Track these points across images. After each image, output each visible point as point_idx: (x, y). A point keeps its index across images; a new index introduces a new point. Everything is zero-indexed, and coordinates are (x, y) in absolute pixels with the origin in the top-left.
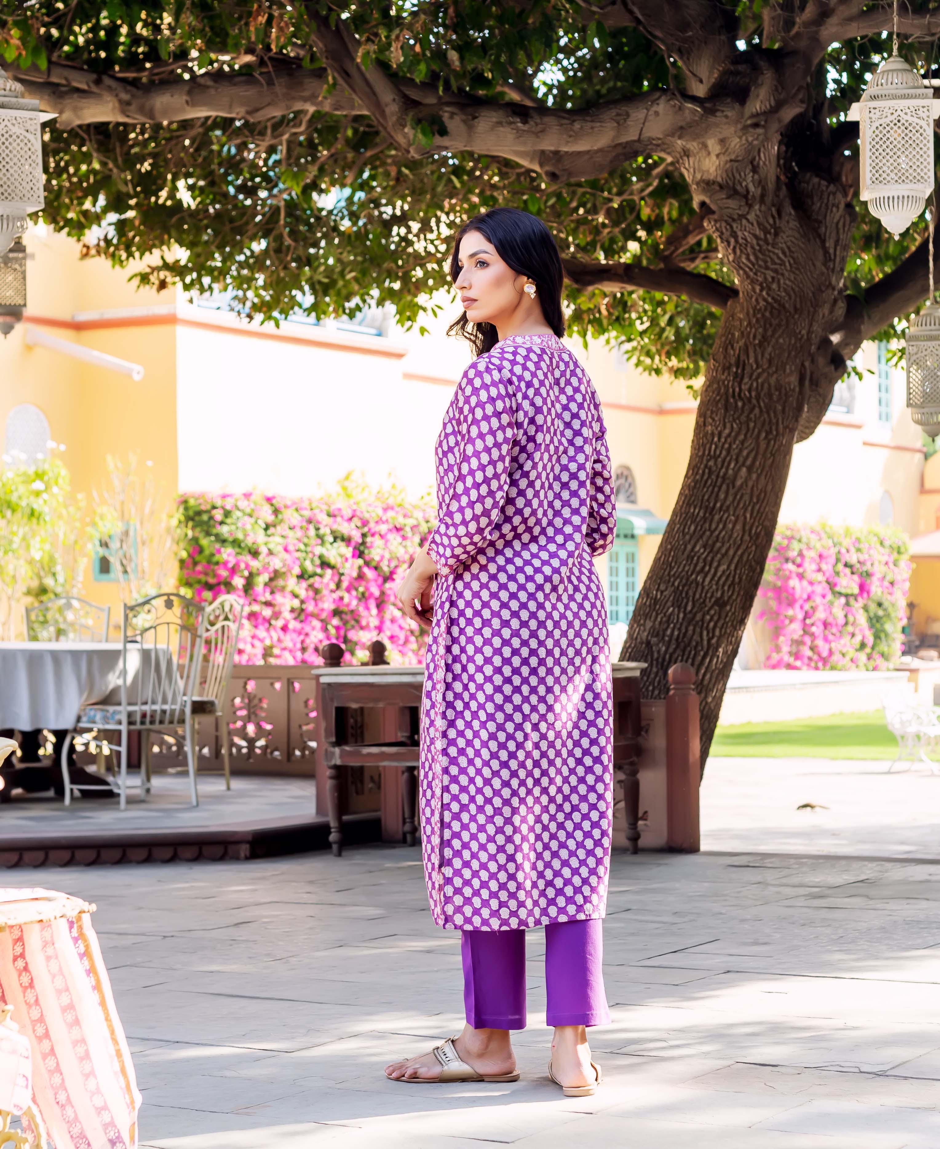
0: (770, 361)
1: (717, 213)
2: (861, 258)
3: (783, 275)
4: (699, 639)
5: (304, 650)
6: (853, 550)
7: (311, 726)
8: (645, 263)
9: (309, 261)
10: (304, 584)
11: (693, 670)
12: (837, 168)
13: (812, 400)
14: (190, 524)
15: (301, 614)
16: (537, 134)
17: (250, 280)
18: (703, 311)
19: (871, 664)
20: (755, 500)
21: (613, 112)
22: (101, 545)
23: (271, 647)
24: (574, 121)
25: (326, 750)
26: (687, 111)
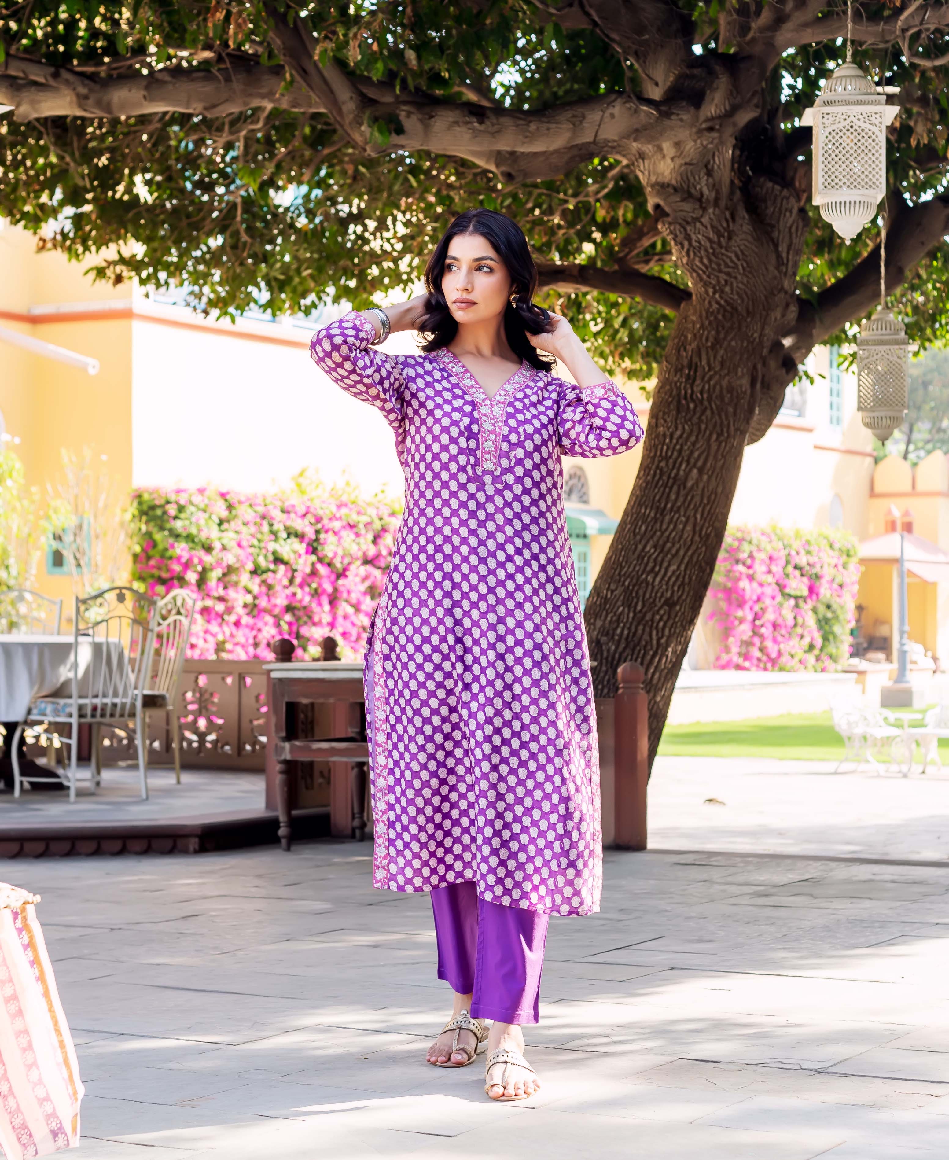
0: (722, 364)
1: (672, 215)
2: (813, 263)
3: (736, 278)
4: (648, 638)
5: (256, 645)
6: (803, 552)
7: (261, 721)
8: (599, 264)
9: (266, 257)
10: (257, 580)
11: (642, 670)
12: (790, 174)
13: (764, 402)
14: (144, 518)
15: (253, 610)
16: (493, 134)
17: (206, 276)
18: (656, 313)
19: (820, 665)
20: (705, 501)
21: (569, 114)
22: (55, 538)
23: (224, 642)
24: (530, 122)
25: (276, 745)
26: (642, 114)
